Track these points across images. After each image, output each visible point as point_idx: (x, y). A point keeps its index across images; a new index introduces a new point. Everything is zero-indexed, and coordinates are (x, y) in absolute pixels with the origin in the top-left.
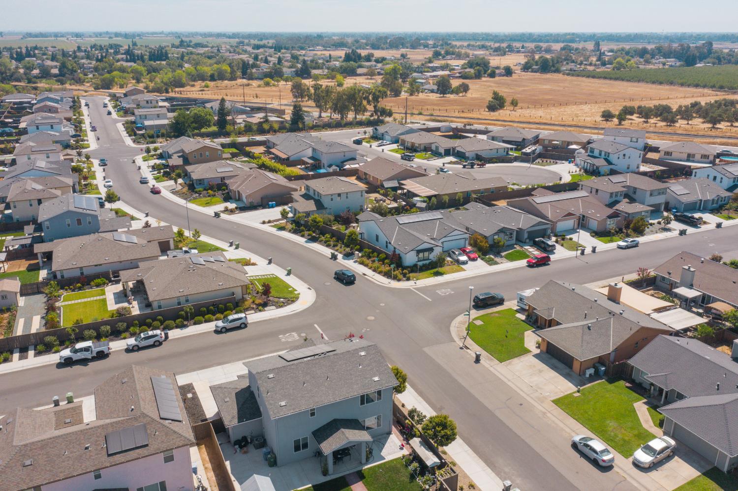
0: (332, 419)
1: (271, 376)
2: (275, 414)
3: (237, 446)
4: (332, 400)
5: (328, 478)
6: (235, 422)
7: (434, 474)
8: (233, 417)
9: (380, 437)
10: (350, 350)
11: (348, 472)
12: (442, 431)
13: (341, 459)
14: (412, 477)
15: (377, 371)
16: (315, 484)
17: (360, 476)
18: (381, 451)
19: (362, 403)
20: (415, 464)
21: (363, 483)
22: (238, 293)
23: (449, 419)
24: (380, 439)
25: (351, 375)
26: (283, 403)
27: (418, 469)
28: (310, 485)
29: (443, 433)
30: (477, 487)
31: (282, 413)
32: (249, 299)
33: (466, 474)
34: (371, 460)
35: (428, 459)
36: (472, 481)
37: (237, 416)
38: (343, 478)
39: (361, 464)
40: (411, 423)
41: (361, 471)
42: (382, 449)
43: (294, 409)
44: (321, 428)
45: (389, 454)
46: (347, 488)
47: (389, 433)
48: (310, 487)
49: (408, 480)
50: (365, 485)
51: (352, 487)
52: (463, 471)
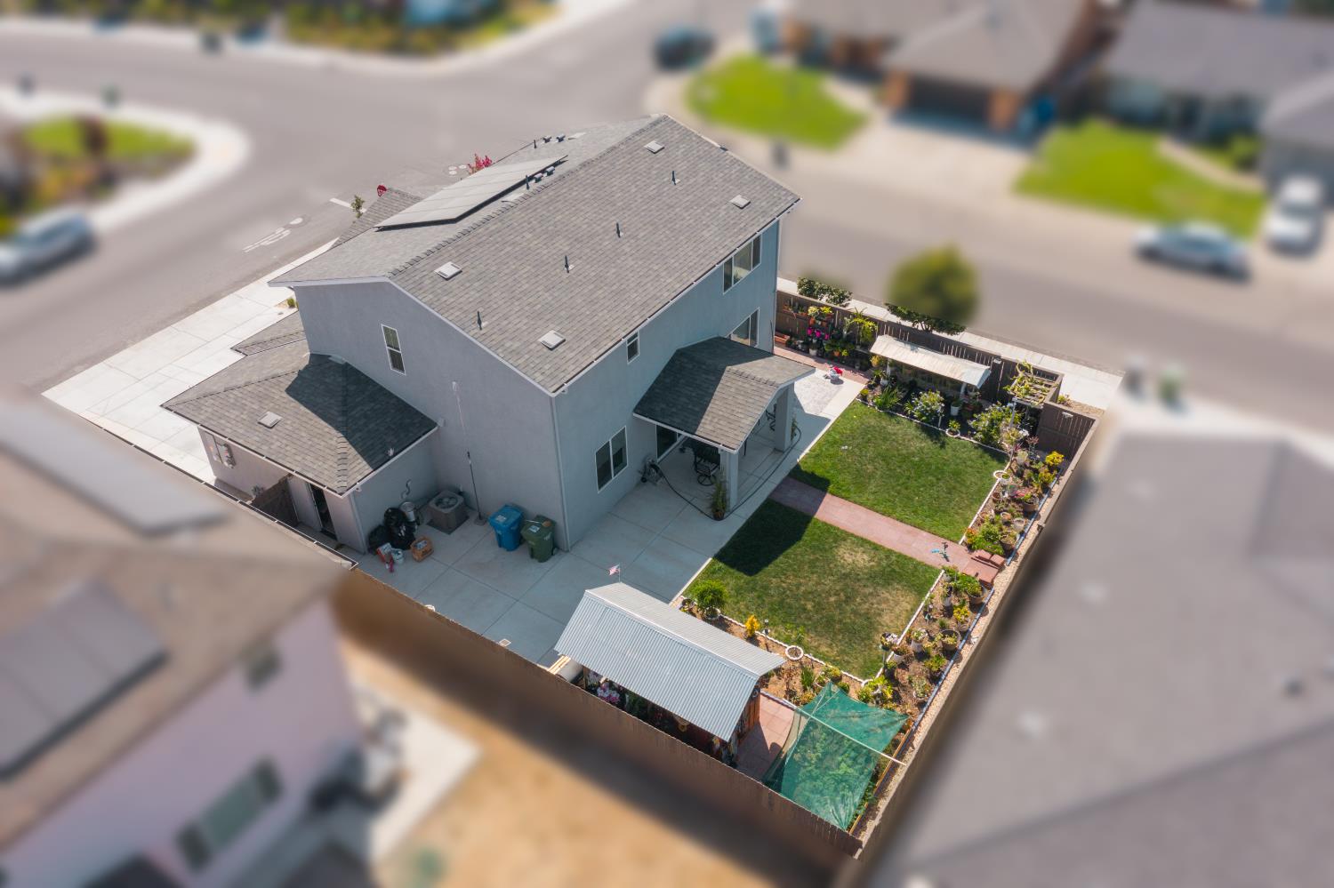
0: (674, 351)
1: (448, 269)
2: (552, 377)
3: (386, 548)
4: (678, 287)
5: (736, 521)
6: (360, 469)
7: (1007, 398)
8: (343, 458)
10: (613, 144)
11: (770, 486)
14: (931, 433)
16: (717, 550)
18: (798, 406)
19: (727, 283)
20: (932, 398)
21: (833, 494)
26: (551, 338)
27: (940, 407)
28: (710, 559)
31: (571, 367)
34: (797, 434)
35: (959, 370)
37: (353, 451)
39: (782, 453)
40: (831, 308)
41: (799, 469)
43: (595, 344)
44: (652, 389)
45: (822, 404)
46: (810, 525)
48: (711, 565)
49: (929, 443)
50: (851, 501)
51: (817, 516)
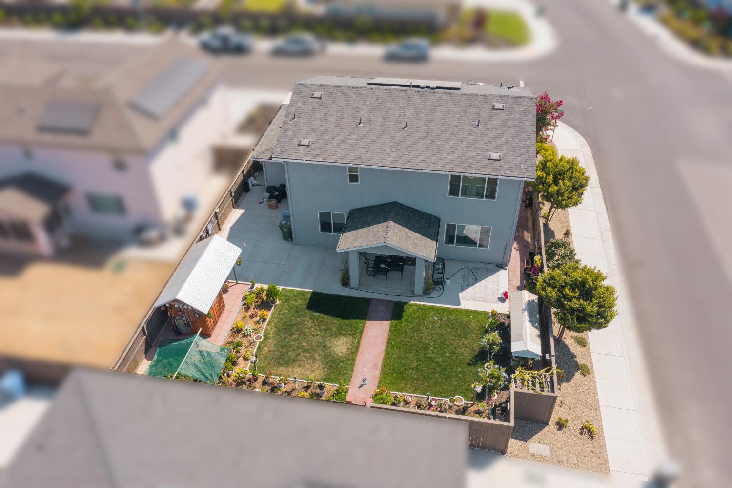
1: (317, 95)
2: (282, 153)
3: (267, 194)
5: (345, 292)
6: (267, 156)
7: (511, 371)
8: (269, 149)
9: (478, 265)
10: (479, 93)
11: (381, 297)
12: (575, 301)
13: (385, 271)
14: (481, 356)
15: (507, 142)
16: (319, 291)
17: (396, 312)
18: (463, 289)
19: (454, 191)
20: (495, 337)
21: (391, 326)
22: (442, 15)
23: (605, 283)
24: (477, 269)
25: (452, 134)
26: (305, 142)
27: (497, 348)
28: (310, 290)
29: (575, 304)
30: (602, 439)
31: (293, 156)
32: (454, 30)
33: (596, 401)
34: (434, 294)
35: (521, 338)
36: (599, 421)
38: (368, 301)
39: (413, 294)
40: (542, 263)
41: (404, 304)
42: (468, 286)
45: (474, 299)
47: (501, 266)
48: (308, 293)
49: (470, 357)
50: (390, 331)
51: (367, 322)
52: (596, 393)
